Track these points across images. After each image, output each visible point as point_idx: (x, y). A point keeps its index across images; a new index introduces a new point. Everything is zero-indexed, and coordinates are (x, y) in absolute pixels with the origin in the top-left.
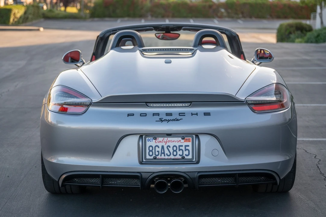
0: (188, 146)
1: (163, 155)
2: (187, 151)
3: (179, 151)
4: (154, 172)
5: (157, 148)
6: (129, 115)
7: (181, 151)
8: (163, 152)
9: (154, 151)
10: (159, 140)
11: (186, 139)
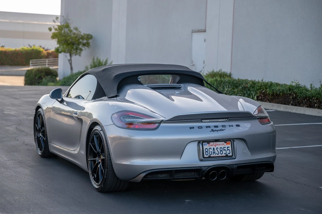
0: (229, 147)
1: (214, 154)
2: (229, 151)
3: (224, 151)
4: (209, 166)
5: (210, 149)
6: (191, 128)
7: (225, 151)
8: (214, 152)
9: (208, 152)
10: (211, 144)
11: (227, 143)
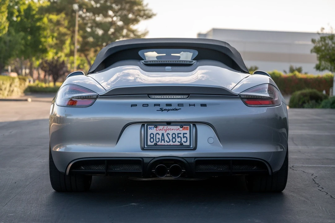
0: (186, 134)
1: (163, 141)
2: (185, 138)
3: (178, 138)
4: (154, 157)
5: (157, 135)
6: (132, 106)
7: (180, 138)
8: (163, 139)
9: (154, 138)
10: (160, 128)
11: (184, 128)
